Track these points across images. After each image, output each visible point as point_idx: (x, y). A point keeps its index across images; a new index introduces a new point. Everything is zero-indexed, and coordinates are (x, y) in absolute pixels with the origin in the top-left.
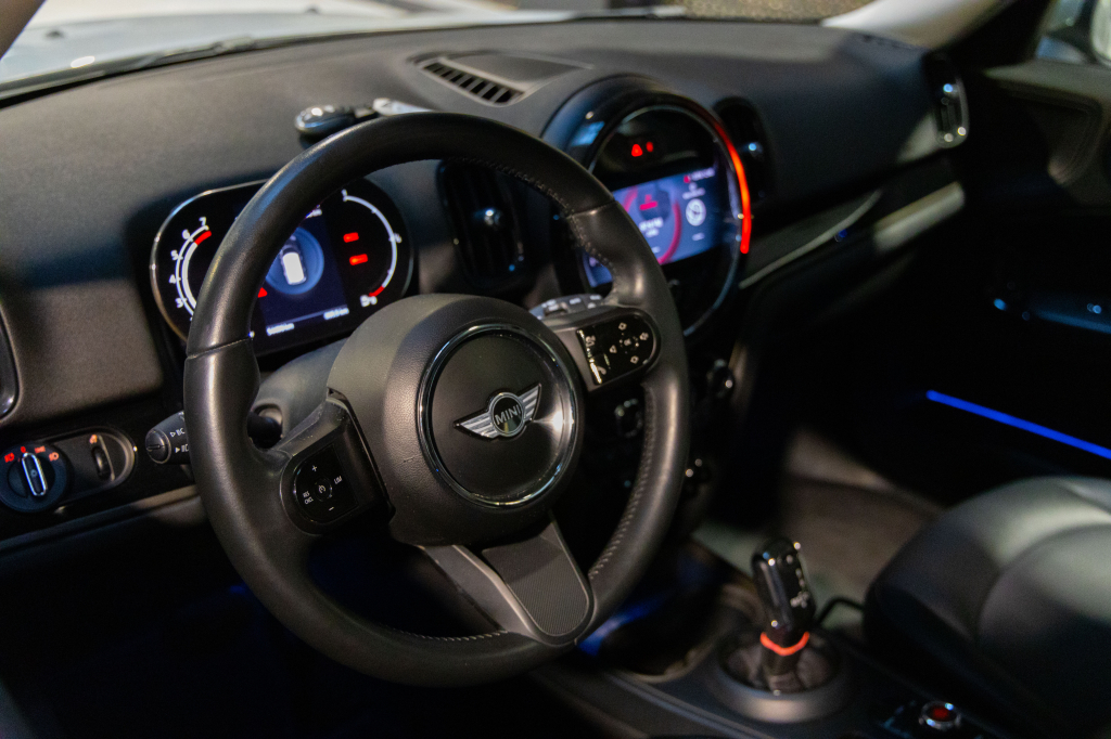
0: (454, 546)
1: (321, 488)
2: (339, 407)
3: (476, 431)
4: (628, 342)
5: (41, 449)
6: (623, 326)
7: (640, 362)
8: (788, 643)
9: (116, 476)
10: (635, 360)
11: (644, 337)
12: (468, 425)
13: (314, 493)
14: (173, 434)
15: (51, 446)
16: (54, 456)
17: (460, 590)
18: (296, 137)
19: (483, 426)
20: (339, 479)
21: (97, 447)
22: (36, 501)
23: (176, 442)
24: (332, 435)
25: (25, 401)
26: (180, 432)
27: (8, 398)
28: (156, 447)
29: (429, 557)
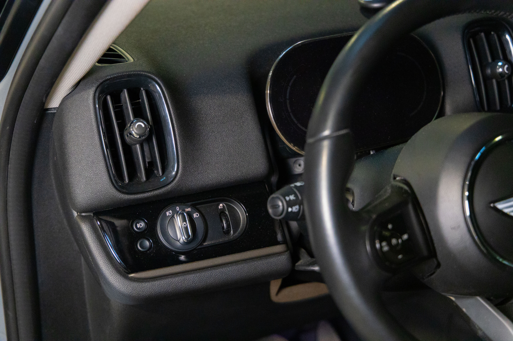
0: (479, 298)
1: (394, 241)
2: (402, 188)
3: (506, 211)
5: (189, 209)
9: (234, 232)
12: (500, 206)
13: (389, 244)
14: (287, 198)
15: (195, 207)
16: (196, 215)
17: (480, 333)
18: (358, 8)
19: (509, 207)
20: (405, 237)
21: (222, 211)
22: (185, 244)
23: (290, 204)
24: (402, 205)
25: (183, 175)
26: (292, 197)
27: (172, 172)
28: (275, 207)
29: (457, 307)
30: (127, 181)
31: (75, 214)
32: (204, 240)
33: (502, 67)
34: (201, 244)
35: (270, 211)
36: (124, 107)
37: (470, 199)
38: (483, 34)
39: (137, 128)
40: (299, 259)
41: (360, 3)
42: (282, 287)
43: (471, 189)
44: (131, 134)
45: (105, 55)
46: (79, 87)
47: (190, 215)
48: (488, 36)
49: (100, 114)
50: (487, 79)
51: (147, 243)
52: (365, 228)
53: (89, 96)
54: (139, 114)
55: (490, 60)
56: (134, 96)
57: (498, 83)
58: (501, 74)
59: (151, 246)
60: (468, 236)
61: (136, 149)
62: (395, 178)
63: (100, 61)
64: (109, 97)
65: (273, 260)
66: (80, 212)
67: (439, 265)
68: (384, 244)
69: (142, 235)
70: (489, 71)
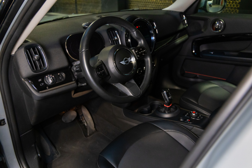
0: (119, 83)
2: (101, 62)
3: (122, 63)
4: (142, 52)
5: (51, 75)
6: (141, 49)
7: (144, 54)
8: (168, 106)
9: (63, 80)
10: (143, 54)
11: (144, 51)
12: (121, 63)
13: (100, 72)
16: (53, 76)
17: (120, 91)
18: (82, 28)
19: (123, 63)
20: (103, 71)
21: (59, 75)
22: (52, 83)
23: (77, 68)
24: (101, 65)
25: (49, 67)
26: (77, 67)
27: (46, 66)
28: (73, 69)
29: (115, 86)
30: (35, 70)
31: (23, 79)
32: (56, 82)
33: (116, 38)
34: (55, 83)
35: (72, 70)
36: (32, 53)
37: (115, 62)
38: (111, 31)
39: (36, 57)
40: (78, 84)
41: (83, 27)
42: (74, 94)
43: (115, 61)
44: (35, 58)
45: (25, 41)
46: (19, 48)
47: (52, 76)
48: (112, 31)
49: (26, 55)
50: (113, 41)
51: (43, 84)
52: (95, 70)
53: (23, 50)
54: (36, 53)
55: (113, 37)
56: (34, 50)
57: (116, 42)
58: (116, 39)
59: (43, 85)
60: (116, 69)
61: (36, 62)
62: (98, 61)
63: (24, 42)
64: (28, 50)
65: (73, 85)
66: (24, 79)
67: (110, 77)
68: (99, 72)
69: (41, 82)
70: (113, 39)
